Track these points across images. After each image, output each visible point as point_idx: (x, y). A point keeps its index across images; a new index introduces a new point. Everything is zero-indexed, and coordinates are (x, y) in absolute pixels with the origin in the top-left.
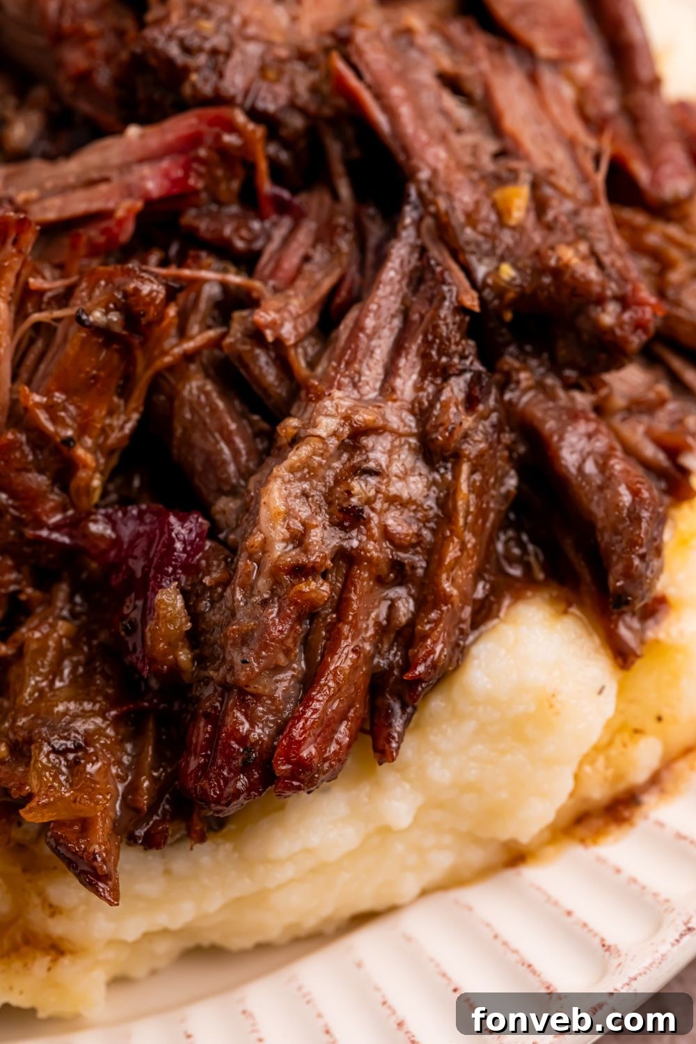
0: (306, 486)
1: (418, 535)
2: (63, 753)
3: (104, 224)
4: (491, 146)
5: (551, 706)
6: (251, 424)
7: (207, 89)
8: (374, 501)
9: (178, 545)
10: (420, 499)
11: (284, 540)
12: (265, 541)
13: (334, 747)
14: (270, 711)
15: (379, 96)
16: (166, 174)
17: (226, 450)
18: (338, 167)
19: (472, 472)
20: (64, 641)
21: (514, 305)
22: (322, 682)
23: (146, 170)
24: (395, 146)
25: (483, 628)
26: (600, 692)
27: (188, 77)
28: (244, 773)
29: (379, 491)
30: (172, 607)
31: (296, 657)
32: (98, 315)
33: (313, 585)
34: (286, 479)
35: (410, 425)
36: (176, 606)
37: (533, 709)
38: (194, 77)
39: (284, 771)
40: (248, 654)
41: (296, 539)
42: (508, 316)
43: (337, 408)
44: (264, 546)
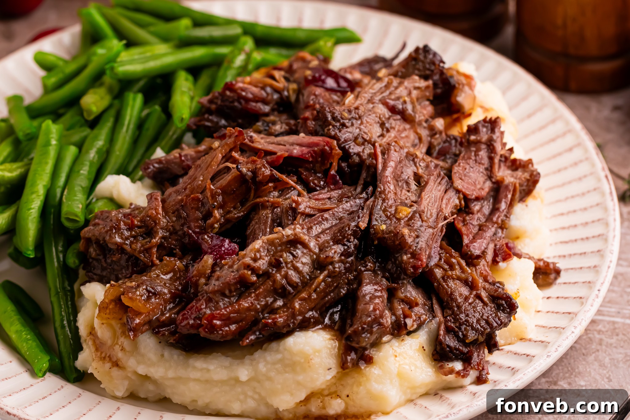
0: (270, 247)
1: (298, 283)
2: (149, 292)
4: (414, 198)
5: (309, 363)
7: (333, 133)
8: (288, 264)
10: (305, 273)
11: (251, 257)
12: (245, 254)
13: (227, 328)
15: (384, 163)
16: (302, 151)
21: (380, 239)
23: (298, 147)
24: (379, 177)
26: (329, 369)
27: (329, 126)
28: (194, 320)
29: (292, 262)
30: (206, 262)
31: (234, 296)
32: (244, 170)
33: (250, 272)
34: (264, 241)
35: (317, 250)
36: (208, 262)
37: (302, 361)
38: (331, 127)
39: (205, 323)
40: (217, 283)
41: (255, 260)
42: (376, 242)
43: (294, 229)
44: (244, 256)
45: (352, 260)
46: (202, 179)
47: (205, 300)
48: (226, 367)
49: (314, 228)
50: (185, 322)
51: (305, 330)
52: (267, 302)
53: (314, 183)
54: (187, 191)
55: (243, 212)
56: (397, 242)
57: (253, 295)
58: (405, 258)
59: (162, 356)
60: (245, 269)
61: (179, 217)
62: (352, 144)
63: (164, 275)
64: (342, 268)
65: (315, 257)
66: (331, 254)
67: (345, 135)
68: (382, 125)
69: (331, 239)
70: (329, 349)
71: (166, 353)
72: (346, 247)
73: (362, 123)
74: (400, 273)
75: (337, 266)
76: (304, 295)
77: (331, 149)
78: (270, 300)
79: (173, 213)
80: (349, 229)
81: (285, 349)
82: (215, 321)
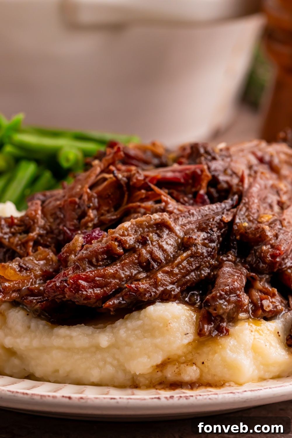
2: (21, 267)
8: (154, 242)
10: (169, 253)
13: (91, 290)
16: (175, 175)
21: (242, 235)
23: (171, 173)
26: (186, 334)
28: (61, 282)
29: (158, 241)
30: (77, 240)
31: (100, 266)
32: (120, 176)
33: (116, 243)
34: (133, 223)
35: (181, 234)
36: (78, 240)
37: (161, 325)
38: (202, 158)
39: (71, 282)
40: (85, 252)
41: (123, 235)
42: (238, 237)
43: (161, 216)
44: (114, 233)
45: (214, 246)
46: (80, 187)
47: (73, 268)
48: (88, 335)
49: (181, 219)
50: (53, 284)
51: (165, 302)
52: (132, 273)
53: (184, 200)
54: (66, 198)
55: (116, 215)
56: (258, 235)
57: (118, 264)
58: (264, 248)
59: (29, 327)
60: (112, 240)
61: (56, 218)
62: (221, 174)
63: (37, 261)
64: (204, 251)
65: (179, 240)
66: (194, 237)
67: (215, 165)
68: (250, 167)
69: (196, 227)
70: (187, 317)
71: (33, 324)
72: (209, 235)
73: (232, 161)
74: (259, 262)
75: (199, 247)
76: (167, 269)
77: (202, 171)
78: (135, 272)
79: (51, 215)
80: (213, 220)
81: (145, 316)
82: (80, 281)
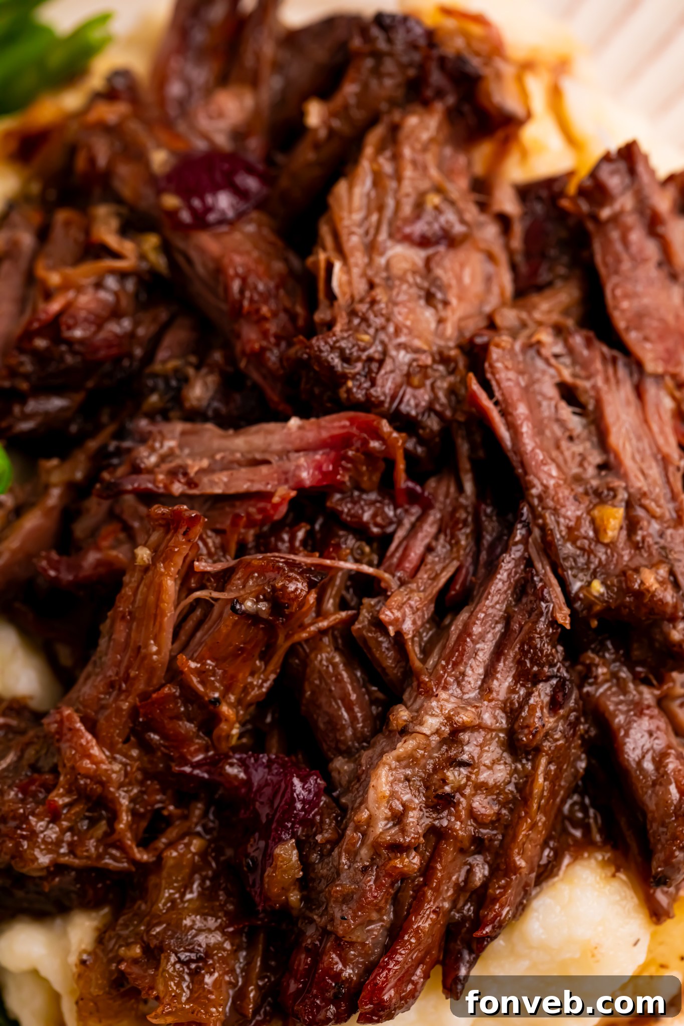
0: (409, 772)
1: (498, 814)
2: (186, 963)
3: (261, 505)
4: (596, 458)
5: (593, 956)
6: (369, 692)
7: (360, 395)
8: (464, 788)
9: (299, 806)
10: (503, 785)
11: (387, 819)
12: (370, 817)
13: (409, 988)
14: (360, 955)
15: (504, 414)
16: (319, 467)
17: (346, 715)
18: (465, 465)
19: (549, 763)
20: (196, 858)
22: (406, 938)
24: (514, 459)
25: (544, 885)
26: (634, 944)
27: (345, 383)
29: (468, 780)
30: (285, 863)
32: (250, 605)
33: (406, 860)
34: (393, 766)
35: (502, 723)
36: (290, 864)
38: (350, 384)
40: (347, 911)
41: (398, 821)
43: (440, 708)
44: (371, 823)
46: (155, 649)
49: (467, 670)
55: (274, 672)
57: (429, 894)
62: (408, 394)
67: (386, 385)
69: (516, 679)
72: (553, 682)
73: (397, 330)
78: (461, 876)
79: (126, 741)
